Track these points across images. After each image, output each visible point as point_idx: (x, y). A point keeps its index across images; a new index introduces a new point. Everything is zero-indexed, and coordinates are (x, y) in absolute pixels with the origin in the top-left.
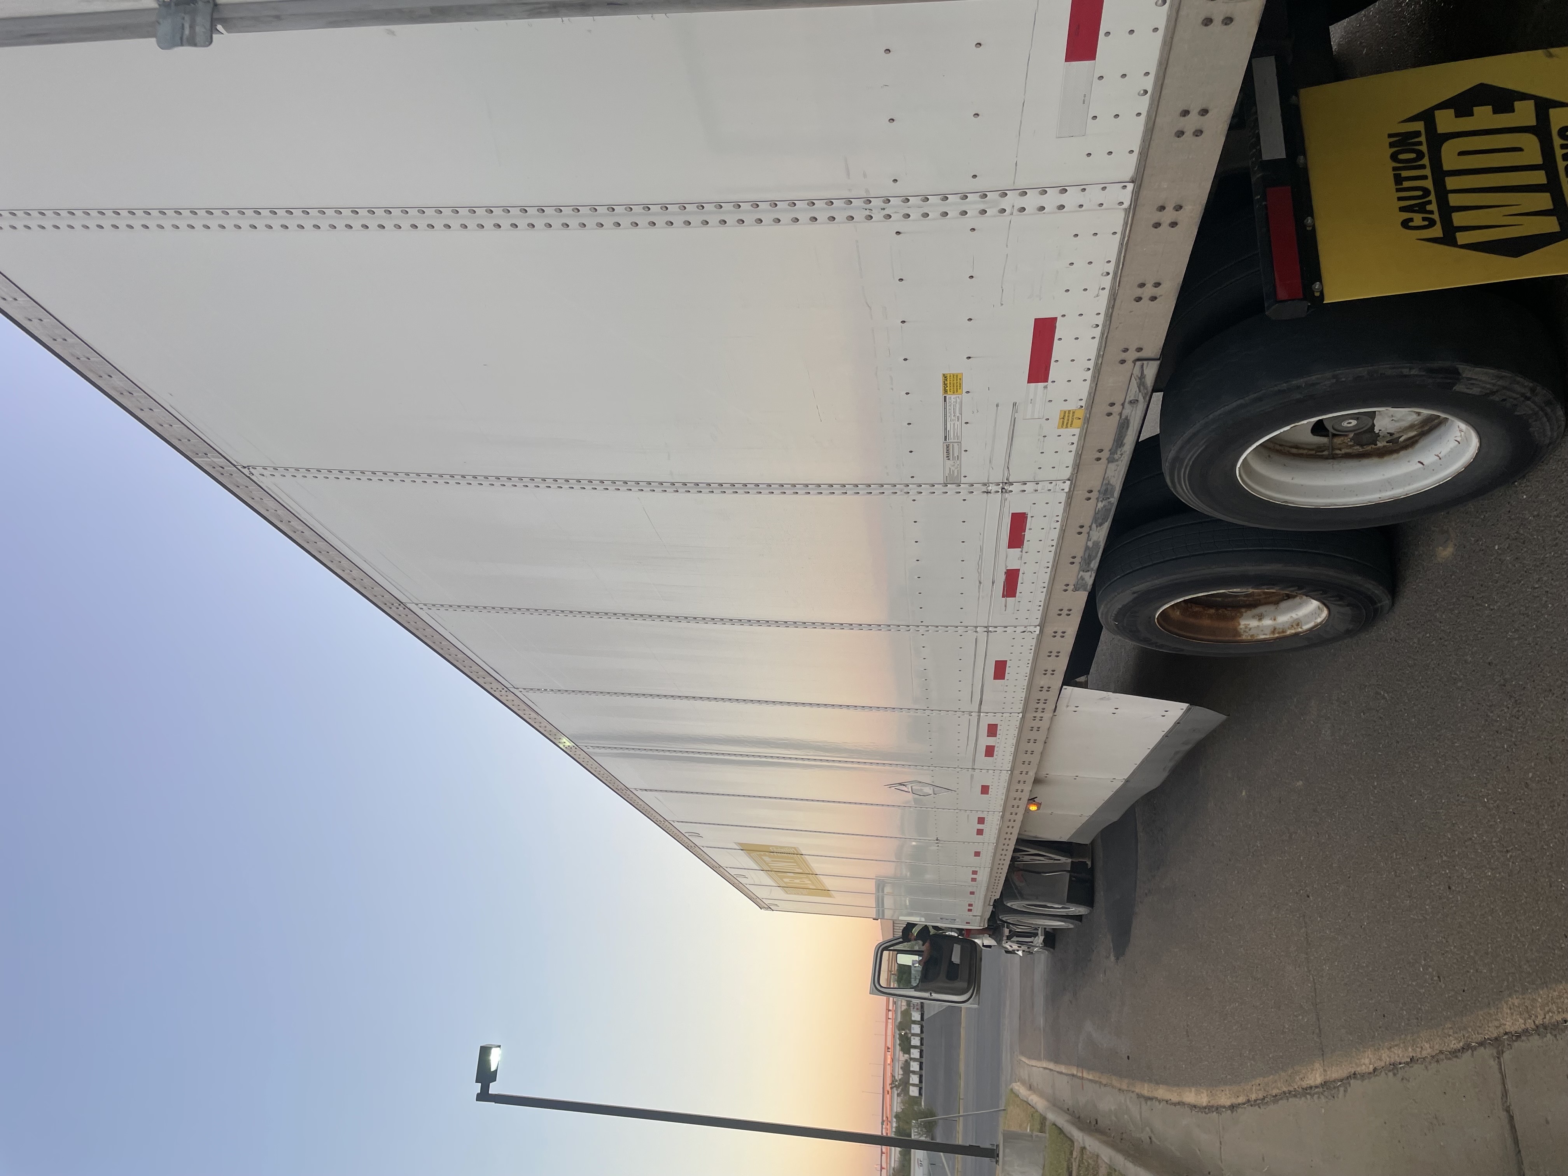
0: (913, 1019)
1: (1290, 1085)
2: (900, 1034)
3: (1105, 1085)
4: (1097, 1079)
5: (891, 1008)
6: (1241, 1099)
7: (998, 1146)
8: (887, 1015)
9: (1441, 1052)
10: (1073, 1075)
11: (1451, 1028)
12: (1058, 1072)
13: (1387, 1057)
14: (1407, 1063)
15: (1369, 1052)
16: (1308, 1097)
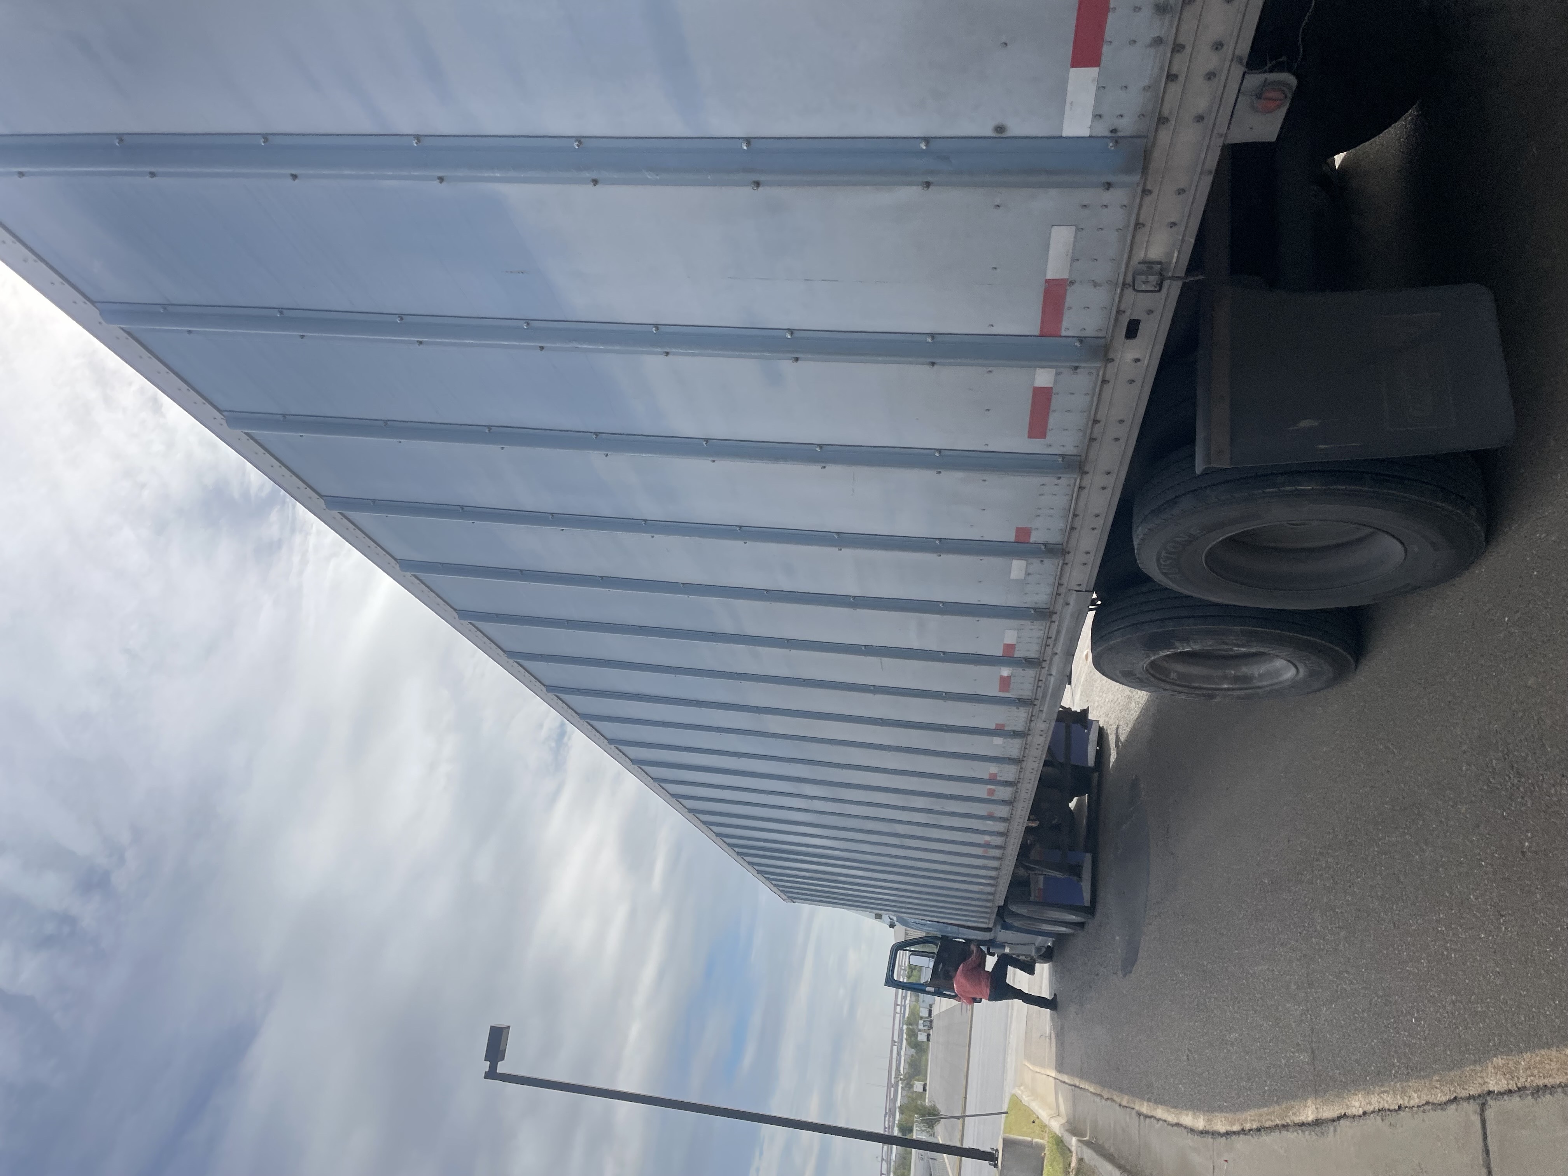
0: (921, 1015)
1: (1283, 1119)
2: (908, 1029)
3: (1107, 1099)
4: (1099, 1092)
5: (899, 1003)
6: (1236, 1128)
7: (997, 1151)
8: (895, 1009)
9: (1427, 1103)
10: (1075, 1086)
11: (1437, 1081)
12: (1061, 1081)
13: (1376, 1101)
14: (1395, 1110)
15: (1360, 1096)
16: (1300, 1132)
